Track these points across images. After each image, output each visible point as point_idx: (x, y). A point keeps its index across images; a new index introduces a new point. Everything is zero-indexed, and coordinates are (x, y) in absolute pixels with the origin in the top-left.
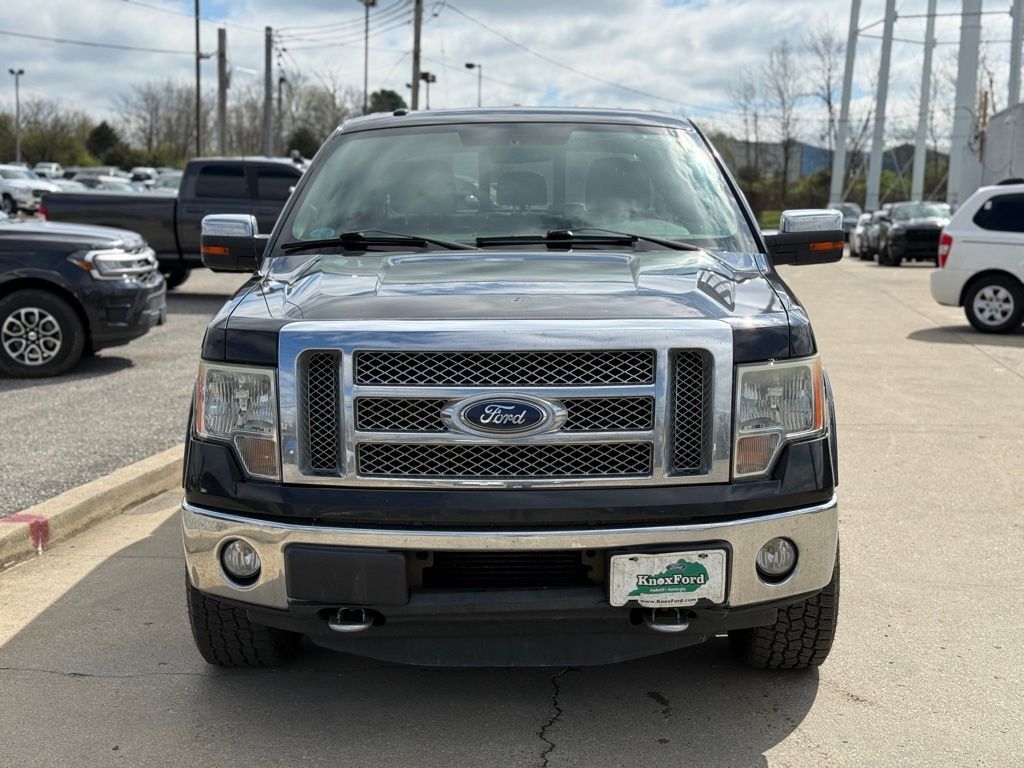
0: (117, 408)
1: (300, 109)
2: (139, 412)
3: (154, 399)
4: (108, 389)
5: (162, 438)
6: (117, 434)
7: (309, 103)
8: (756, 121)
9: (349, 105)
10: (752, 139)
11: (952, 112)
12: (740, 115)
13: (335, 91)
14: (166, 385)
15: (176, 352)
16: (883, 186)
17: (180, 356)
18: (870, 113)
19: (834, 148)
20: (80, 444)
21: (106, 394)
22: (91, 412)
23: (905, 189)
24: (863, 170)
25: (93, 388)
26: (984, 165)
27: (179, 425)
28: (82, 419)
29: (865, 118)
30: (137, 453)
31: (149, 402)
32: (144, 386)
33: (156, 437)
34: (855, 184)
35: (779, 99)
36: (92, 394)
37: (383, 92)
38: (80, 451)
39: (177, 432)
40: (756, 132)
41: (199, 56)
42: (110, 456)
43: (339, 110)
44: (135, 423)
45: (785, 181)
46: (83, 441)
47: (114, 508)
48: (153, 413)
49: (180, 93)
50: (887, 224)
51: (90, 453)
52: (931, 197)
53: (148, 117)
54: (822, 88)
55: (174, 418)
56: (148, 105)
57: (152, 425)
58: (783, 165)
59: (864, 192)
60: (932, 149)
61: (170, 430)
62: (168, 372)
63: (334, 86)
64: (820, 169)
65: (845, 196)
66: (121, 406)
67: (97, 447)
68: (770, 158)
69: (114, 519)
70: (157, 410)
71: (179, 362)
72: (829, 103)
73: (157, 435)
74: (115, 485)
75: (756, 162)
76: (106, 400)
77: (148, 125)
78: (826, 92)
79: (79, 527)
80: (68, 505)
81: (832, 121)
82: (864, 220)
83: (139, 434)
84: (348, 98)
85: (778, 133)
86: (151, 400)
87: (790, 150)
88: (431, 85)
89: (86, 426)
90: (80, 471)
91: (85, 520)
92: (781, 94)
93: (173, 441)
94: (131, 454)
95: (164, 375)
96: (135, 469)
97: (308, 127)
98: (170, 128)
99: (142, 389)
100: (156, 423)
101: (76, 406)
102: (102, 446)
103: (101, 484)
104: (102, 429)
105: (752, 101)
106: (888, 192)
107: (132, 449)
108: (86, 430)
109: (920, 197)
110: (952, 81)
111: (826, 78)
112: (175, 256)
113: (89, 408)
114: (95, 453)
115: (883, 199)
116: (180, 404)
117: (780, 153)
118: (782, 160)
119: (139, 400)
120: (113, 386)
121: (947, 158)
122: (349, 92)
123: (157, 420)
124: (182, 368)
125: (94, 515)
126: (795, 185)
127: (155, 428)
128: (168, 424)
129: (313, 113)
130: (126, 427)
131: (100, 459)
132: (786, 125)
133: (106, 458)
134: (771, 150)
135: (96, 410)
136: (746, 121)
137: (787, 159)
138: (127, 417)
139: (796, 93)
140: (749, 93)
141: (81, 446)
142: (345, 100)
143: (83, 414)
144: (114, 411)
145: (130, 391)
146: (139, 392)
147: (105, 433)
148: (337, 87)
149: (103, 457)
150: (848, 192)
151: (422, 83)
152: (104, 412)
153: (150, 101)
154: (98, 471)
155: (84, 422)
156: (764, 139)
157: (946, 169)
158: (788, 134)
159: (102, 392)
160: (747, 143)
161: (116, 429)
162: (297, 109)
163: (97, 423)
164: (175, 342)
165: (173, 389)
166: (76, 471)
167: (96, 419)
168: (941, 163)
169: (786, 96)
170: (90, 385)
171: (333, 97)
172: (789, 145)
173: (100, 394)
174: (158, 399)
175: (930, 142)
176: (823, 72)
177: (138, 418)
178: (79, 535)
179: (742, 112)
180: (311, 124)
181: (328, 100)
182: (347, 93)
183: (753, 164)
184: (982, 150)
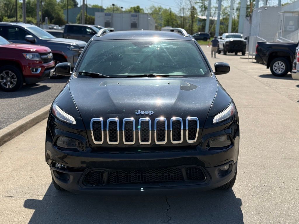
8: (183, 10)
10: (182, 15)
12: (179, 8)
19: (206, 18)
23: (226, 30)
24: (214, 25)
26: (251, 24)
29: (215, 10)
34: (212, 29)
35: (190, 4)
45: (192, 28)
59: (215, 32)
64: (202, 24)
68: (187, 21)
72: (204, 4)
75: (184, 23)
81: (205, 10)
85: (189, 14)
87: (193, 19)
92: (190, 2)
105: (182, 4)
109: (231, 32)
115: (221, 33)
117: (190, 19)
118: (191, 22)
121: (238, 21)
132: (192, 12)
134: (188, 19)
136: (180, 10)
137: (193, 22)
139: (195, 2)
140: (181, 2)
150: (210, 31)
156: (186, 15)
160: (181, 17)
169: (192, 3)
179: (179, 7)
183: (183, 23)
184: (250, 19)
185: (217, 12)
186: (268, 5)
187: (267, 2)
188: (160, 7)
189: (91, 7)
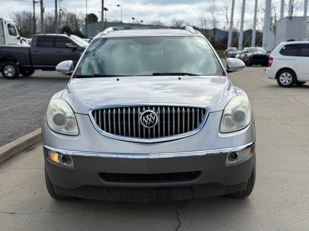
0: (15, 116)
1: (65, 19)
2: (23, 117)
3: (27, 112)
4: (12, 109)
5: (31, 126)
6: (16, 125)
7: (68, 17)
8: (205, 22)
9: (80, 18)
10: (204, 28)
11: (264, 20)
13: (76, 13)
14: (31, 108)
15: (32, 96)
16: (243, 42)
17: (34, 98)
18: (239, 20)
19: (228, 31)
20: (4, 128)
21: (11, 111)
22: (7, 117)
23: (250, 43)
25: (7, 109)
26: (275, 35)
27: (36, 121)
28: (4, 120)
29: (238, 21)
30: (24, 131)
31: (26, 114)
32: (23, 108)
33: (29, 126)
34: (235, 42)
35: (212, 16)
36: (7, 111)
37: (91, 14)
38: (5, 131)
39: (36, 124)
40: (205, 26)
41: (34, 2)
42: (15, 132)
43: (77, 19)
44: (22, 121)
45: (214, 41)
46: (5, 127)
47: (18, 151)
48: (27, 117)
49: (27, 14)
50: (247, 54)
51: (8, 131)
52: (257, 45)
53: (17, 22)
54: (225, 12)
55: (34, 119)
56: (17, 18)
57: (27, 122)
58: (213, 36)
59: (238, 44)
60: (257, 31)
61: (34, 123)
62: (31, 103)
63: (75, 12)
64: (224, 37)
65: (232, 45)
66: (16, 115)
67: (10, 129)
68: (209, 34)
69: (19, 155)
70: (28, 116)
71: (34, 100)
72: (227, 17)
73: (30, 125)
74: (18, 144)
76: (11, 113)
77: (17, 24)
78: (226, 13)
79: (7, 158)
80: (3, 151)
81: (228, 22)
82: (239, 53)
83: (23, 125)
84: (80, 16)
85: (212, 26)
86: (26, 113)
87: (215, 32)
88: (107, 11)
89: (6, 122)
90: (6, 138)
91: (9, 156)
93: (35, 127)
94: (22, 132)
95: (29, 105)
96: (25, 138)
97: (68, 25)
98: (24, 25)
99: (23, 109)
100: (28, 121)
101: (2, 115)
102: (12, 129)
103: (14, 143)
104: (11, 123)
105: (204, 17)
106: (245, 44)
107: (22, 130)
108: (6, 124)
109: (254, 45)
110: (264, 10)
111: (226, 9)
112: (30, 66)
113: (6, 116)
114: (10, 131)
115: (244, 46)
116: (36, 114)
117: (212, 32)
118: (213, 34)
119: (22, 113)
120: (13, 108)
121: (262, 34)
122: (80, 14)
123: (29, 120)
124: (35, 102)
125: (12, 154)
126: (217, 42)
127: (28, 123)
128: (33, 121)
129: (69, 20)
130: (19, 122)
131: (12, 133)
132: (214, 24)
133: (14, 133)
134: (210, 31)
135: (9, 117)
136: (202, 22)
137: (215, 34)
138: (19, 119)
141: (5, 129)
142: (79, 16)
143: (4, 118)
144: (14, 117)
145: (19, 110)
146: (22, 110)
147: (12, 124)
148: (76, 12)
149: (13, 133)
150: (233, 44)
151: (104, 11)
152: (11, 117)
153: (18, 17)
154: (11, 138)
155: (5, 121)
156: (208, 28)
157: (262, 37)
158: (215, 26)
159: (10, 110)
161: (16, 123)
162: (64, 19)
163: (9, 121)
164: (31, 94)
165: (33, 109)
166: (4, 138)
167: (9, 120)
168: (260, 35)
169: (214, 15)
170: (6, 108)
171: (75, 15)
172: (215, 30)
173: (9, 111)
174: (28, 112)
175: (257, 29)
176: (225, 8)
177: (23, 119)
178: (7, 161)
179: (201, 19)
180: (69, 24)
181: (74, 16)
182: (79, 14)
184: (275, 31)
185: (240, 24)
186: (293, 15)
187: (292, 13)
188: (181, 21)
189: (111, 21)
